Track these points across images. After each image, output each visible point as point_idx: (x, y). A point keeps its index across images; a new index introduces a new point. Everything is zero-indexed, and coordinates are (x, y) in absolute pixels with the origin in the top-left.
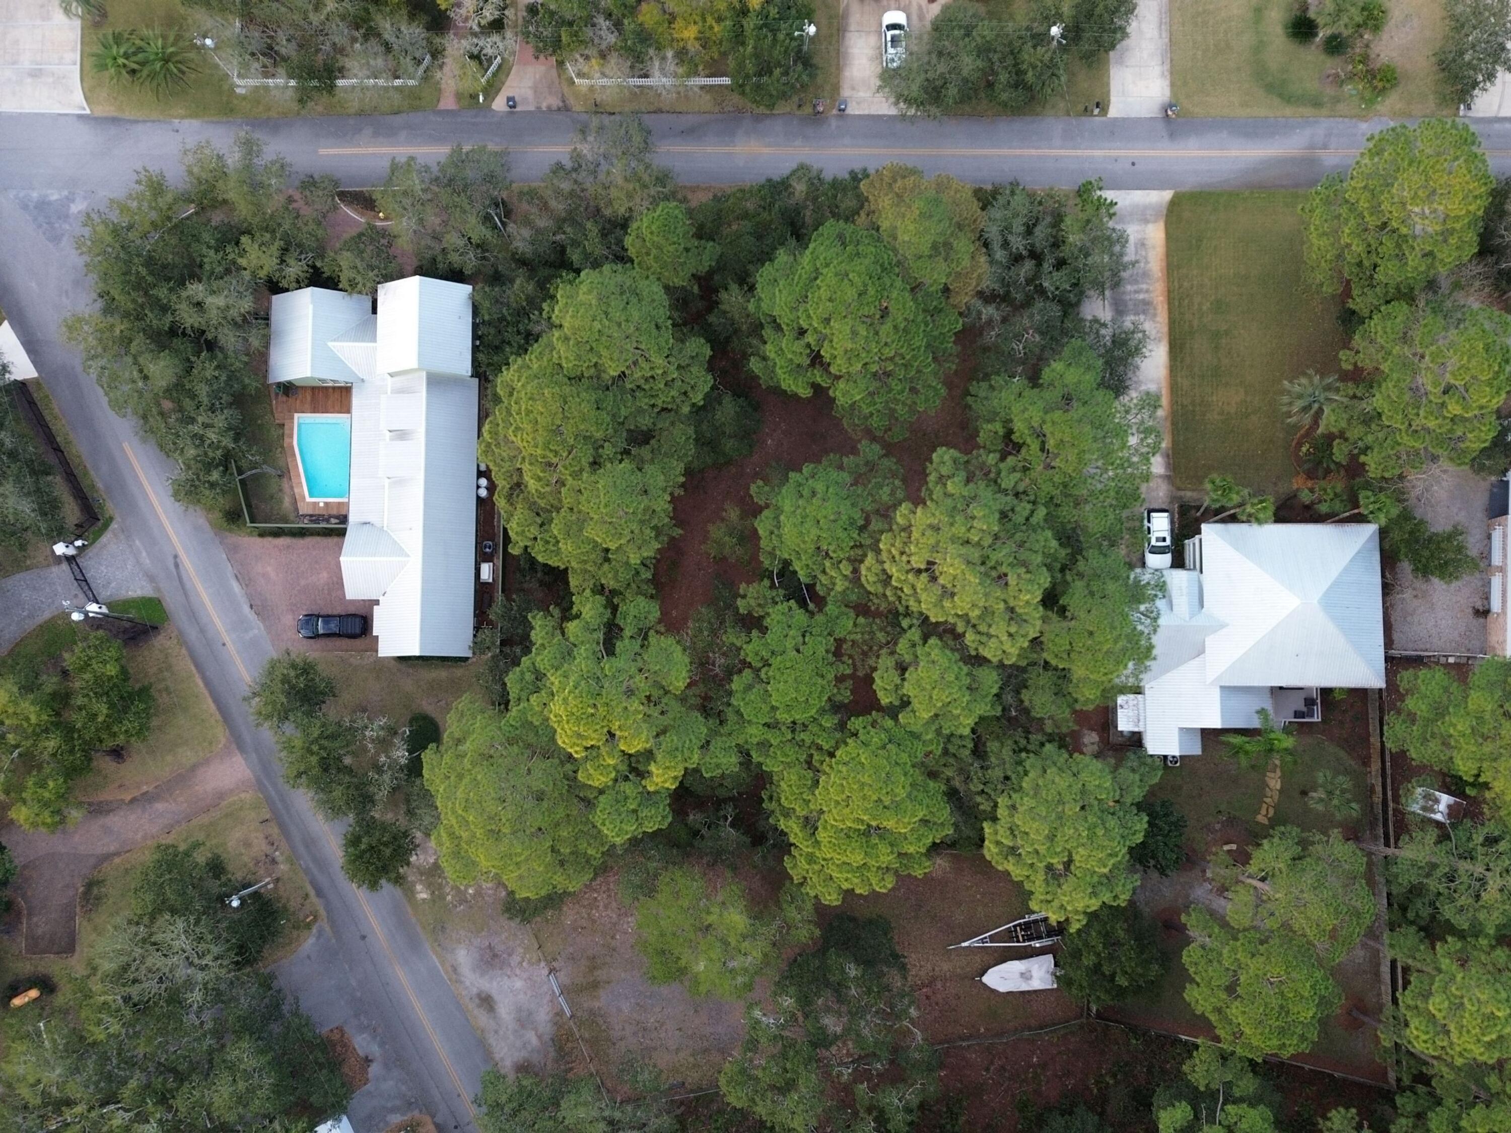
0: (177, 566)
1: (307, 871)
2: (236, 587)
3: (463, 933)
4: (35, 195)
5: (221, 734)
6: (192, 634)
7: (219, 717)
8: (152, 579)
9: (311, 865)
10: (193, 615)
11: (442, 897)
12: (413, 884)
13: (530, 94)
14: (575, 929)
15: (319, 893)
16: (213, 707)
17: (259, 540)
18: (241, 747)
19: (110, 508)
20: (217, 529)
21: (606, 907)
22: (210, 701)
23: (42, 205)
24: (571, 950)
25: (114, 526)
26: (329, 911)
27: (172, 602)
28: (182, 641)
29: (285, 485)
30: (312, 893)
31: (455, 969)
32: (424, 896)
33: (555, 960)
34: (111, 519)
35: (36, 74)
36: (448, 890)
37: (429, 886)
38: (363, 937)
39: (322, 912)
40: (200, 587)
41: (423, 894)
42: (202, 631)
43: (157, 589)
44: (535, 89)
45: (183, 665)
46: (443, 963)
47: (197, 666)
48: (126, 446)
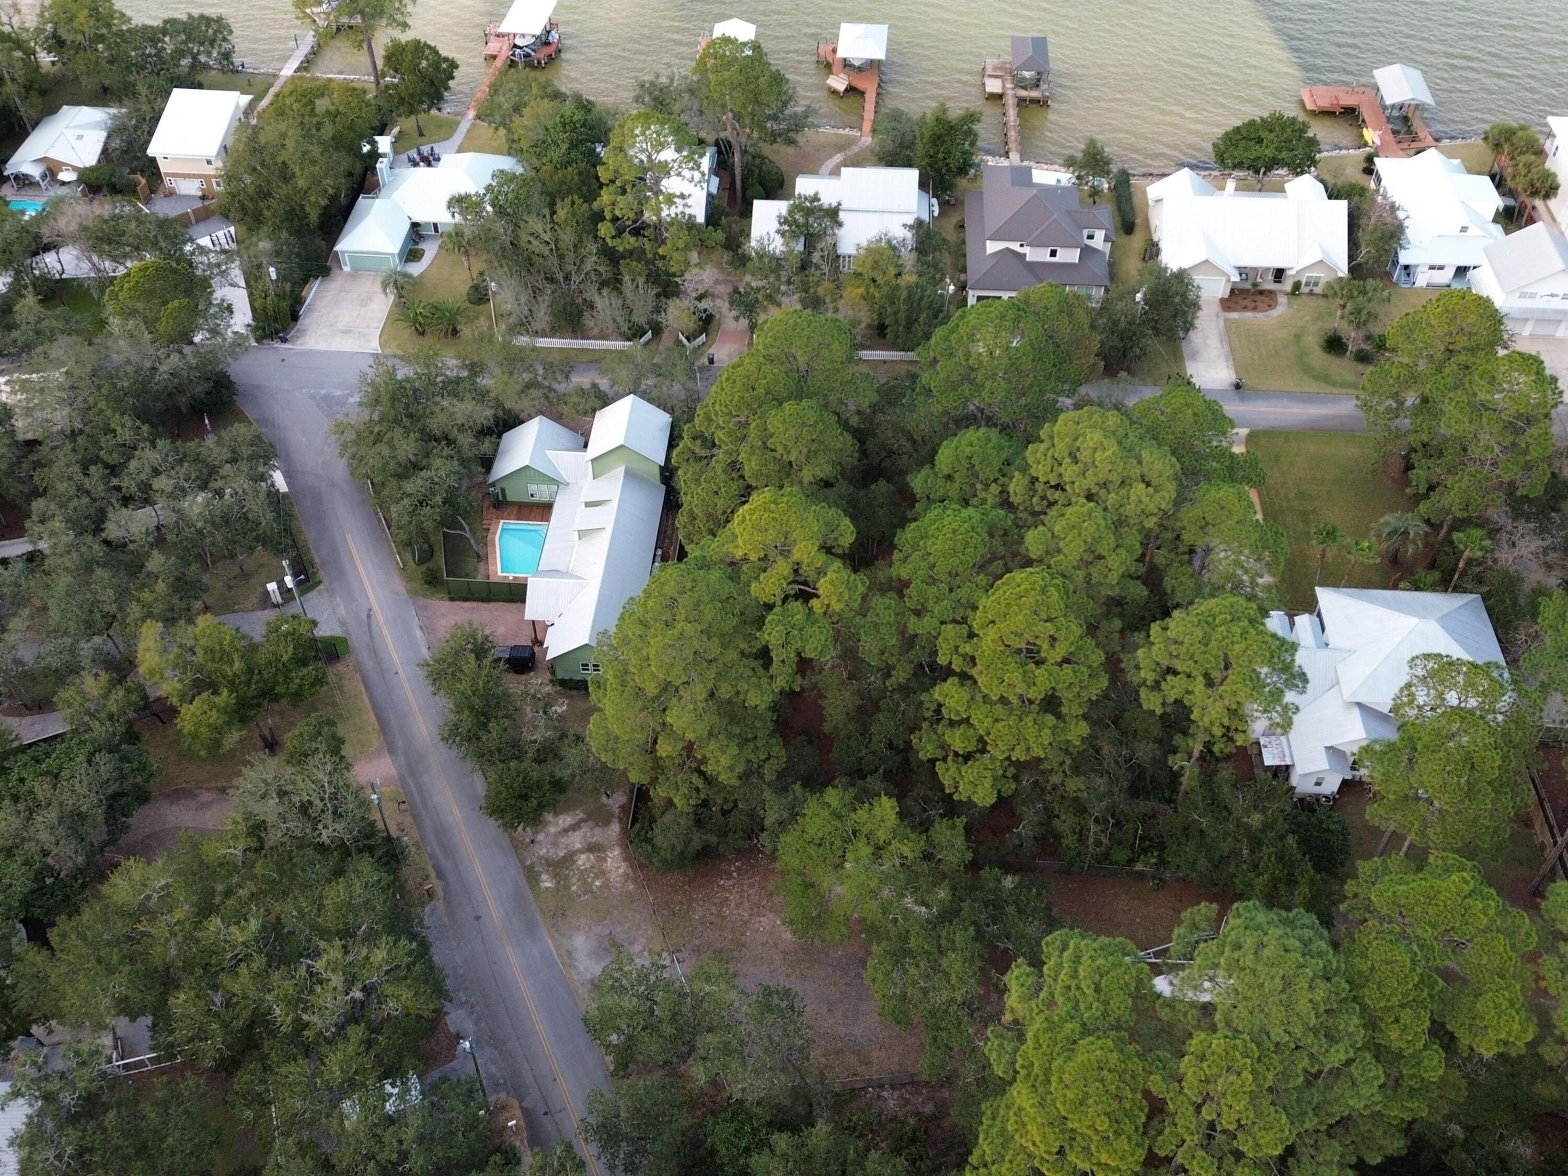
0: (369, 616)
1: (432, 856)
2: (418, 634)
3: (583, 920)
4: (323, 392)
5: (376, 740)
6: (369, 664)
7: (377, 726)
8: (343, 624)
9: (438, 852)
10: (374, 652)
11: (567, 887)
12: (539, 874)
13: (726, 358)
14: (703, 923)
15: (440, 875)
16: (373, 718)
17: (448, 604)
18: (391, 750)
19: (322, 575)
20: (413, 594)
21: (737, 906)
22: (371, 714)
23: (326, 398)
24: (697, 942)
25: (321, 587)
26: (446, 890)
27: (358, 641)
28: (358, 668)
29: (481, 567)
30: (433, 874)
31: (569, 954)
32: (548, 885)
33: (679, 951)
34: (320, 582)
35: (347, 332)
36: (574, 880)
37: (555, 876)
38: (478, 918)
39: (440, 892)
40: (385, 632)
41: (547, 882)
42: (379, 663)
43: (347, 632)
44: (730, 356)
45: (354, 685)
46: (558, 948)
47: (367, 688)
48: (349, 537)
